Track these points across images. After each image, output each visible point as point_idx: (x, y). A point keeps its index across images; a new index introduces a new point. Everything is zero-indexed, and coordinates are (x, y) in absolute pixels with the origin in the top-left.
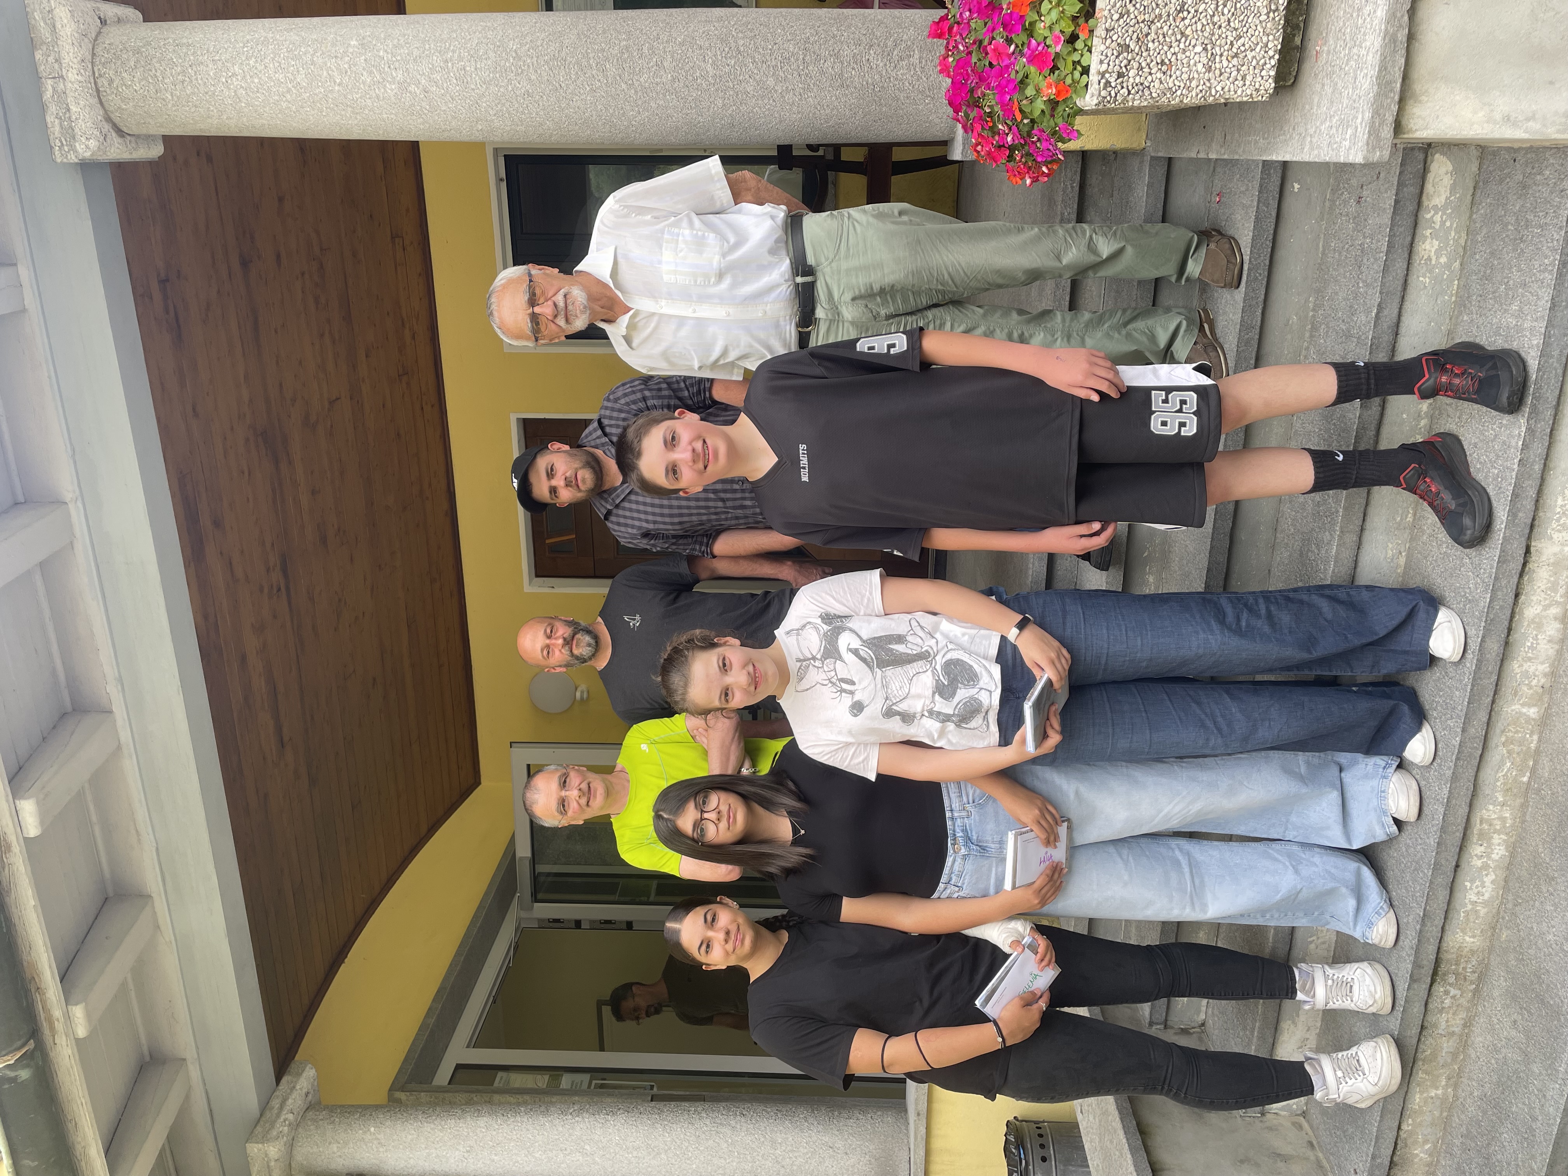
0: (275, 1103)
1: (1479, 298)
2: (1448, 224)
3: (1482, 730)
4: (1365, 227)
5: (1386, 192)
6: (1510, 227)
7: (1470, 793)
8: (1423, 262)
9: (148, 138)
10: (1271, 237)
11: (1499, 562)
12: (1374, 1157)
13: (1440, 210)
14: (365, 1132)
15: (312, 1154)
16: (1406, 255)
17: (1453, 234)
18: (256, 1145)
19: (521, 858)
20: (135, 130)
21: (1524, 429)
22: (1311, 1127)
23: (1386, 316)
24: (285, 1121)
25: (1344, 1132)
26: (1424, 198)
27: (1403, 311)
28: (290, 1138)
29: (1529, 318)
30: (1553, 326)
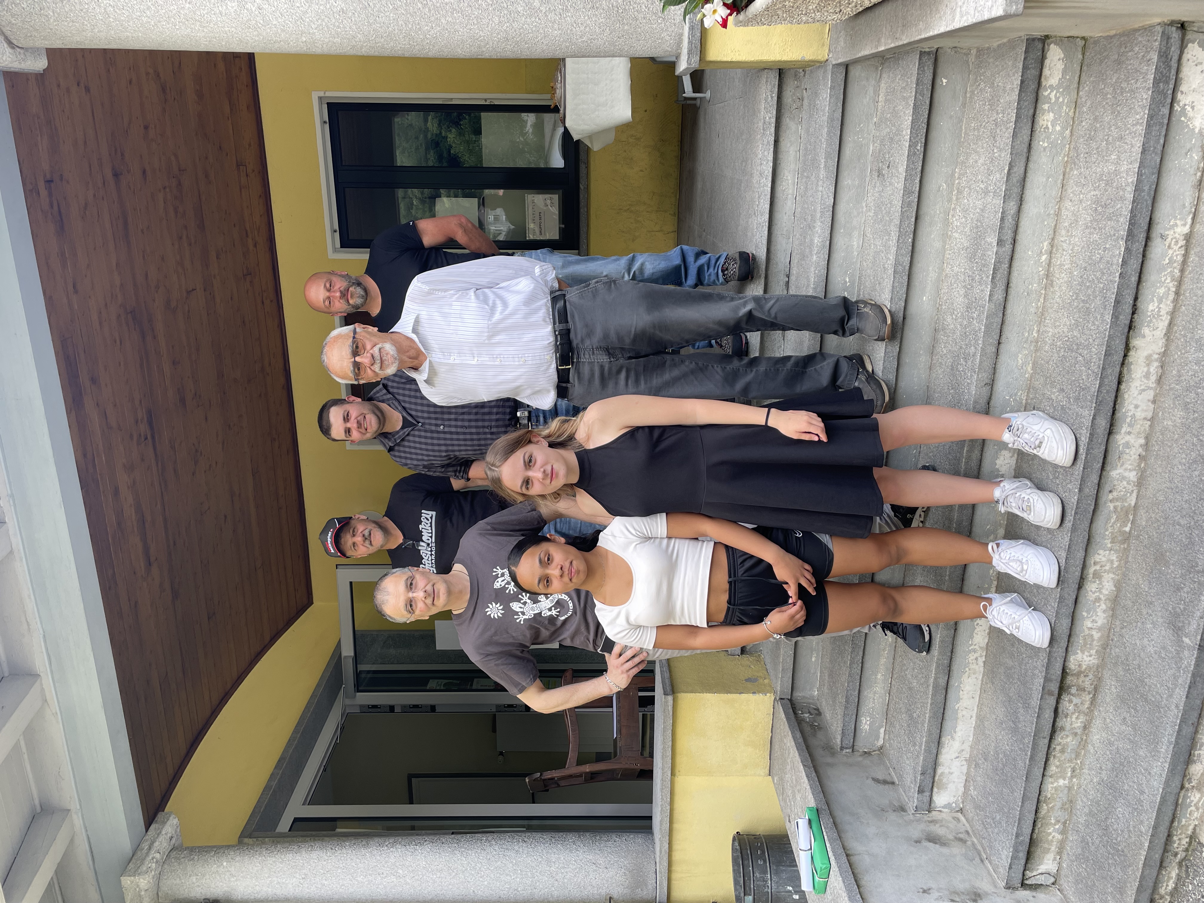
0: (145, 846)
1: (1086, 155)
2: (1061, 100)
3: (1094, 489)
4: (998, 105)
5: (1014, 75)
6: (1109, 96)
7: (1086, 540)
8: (1042, 130)
9: (33, 51)
10: (926, 120)
11: (1105, 355)
12: (1017, 836)
13: (1055, 89)
14: (219, 866)
15: (176, 885)
16: (1030, 124)
17: (1065, 108)
18: (129, 878)
19: (345, 657)
20: (22, 43)
21: (1123, 249)
22: (967, 820)
23: (1015, 172)
24: (153, 859)
25: (993, 819)
26: (1043, 79)
27: (1028, 169)
28: (157, 872)
29: (1125, 163)
30: (1145, 168)
